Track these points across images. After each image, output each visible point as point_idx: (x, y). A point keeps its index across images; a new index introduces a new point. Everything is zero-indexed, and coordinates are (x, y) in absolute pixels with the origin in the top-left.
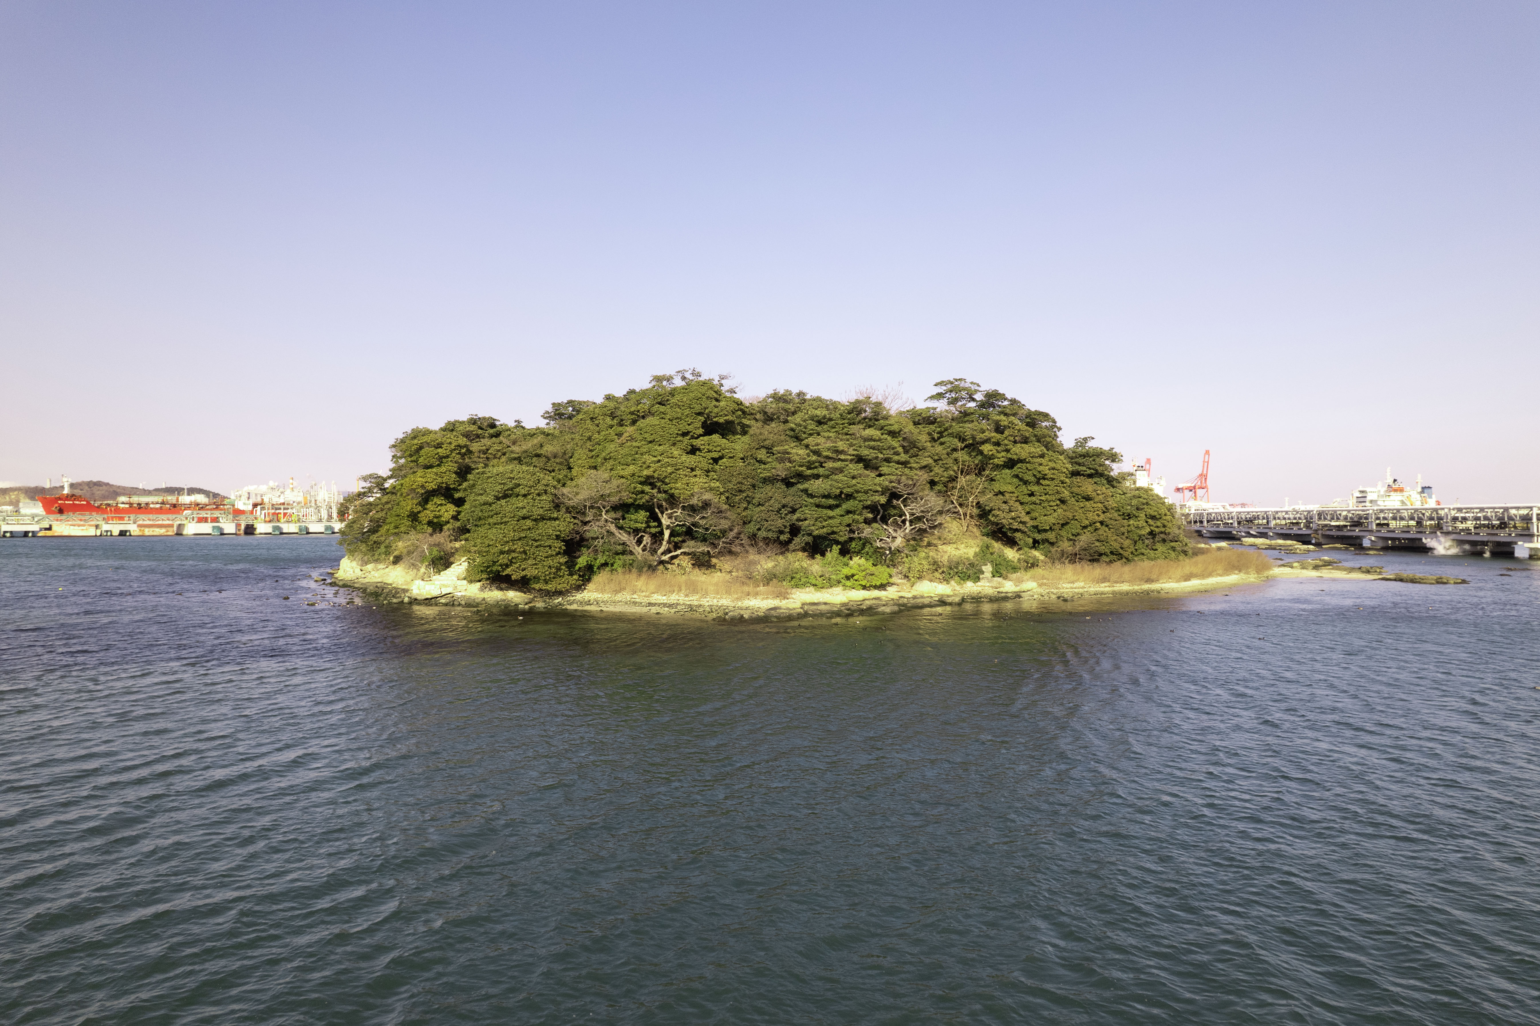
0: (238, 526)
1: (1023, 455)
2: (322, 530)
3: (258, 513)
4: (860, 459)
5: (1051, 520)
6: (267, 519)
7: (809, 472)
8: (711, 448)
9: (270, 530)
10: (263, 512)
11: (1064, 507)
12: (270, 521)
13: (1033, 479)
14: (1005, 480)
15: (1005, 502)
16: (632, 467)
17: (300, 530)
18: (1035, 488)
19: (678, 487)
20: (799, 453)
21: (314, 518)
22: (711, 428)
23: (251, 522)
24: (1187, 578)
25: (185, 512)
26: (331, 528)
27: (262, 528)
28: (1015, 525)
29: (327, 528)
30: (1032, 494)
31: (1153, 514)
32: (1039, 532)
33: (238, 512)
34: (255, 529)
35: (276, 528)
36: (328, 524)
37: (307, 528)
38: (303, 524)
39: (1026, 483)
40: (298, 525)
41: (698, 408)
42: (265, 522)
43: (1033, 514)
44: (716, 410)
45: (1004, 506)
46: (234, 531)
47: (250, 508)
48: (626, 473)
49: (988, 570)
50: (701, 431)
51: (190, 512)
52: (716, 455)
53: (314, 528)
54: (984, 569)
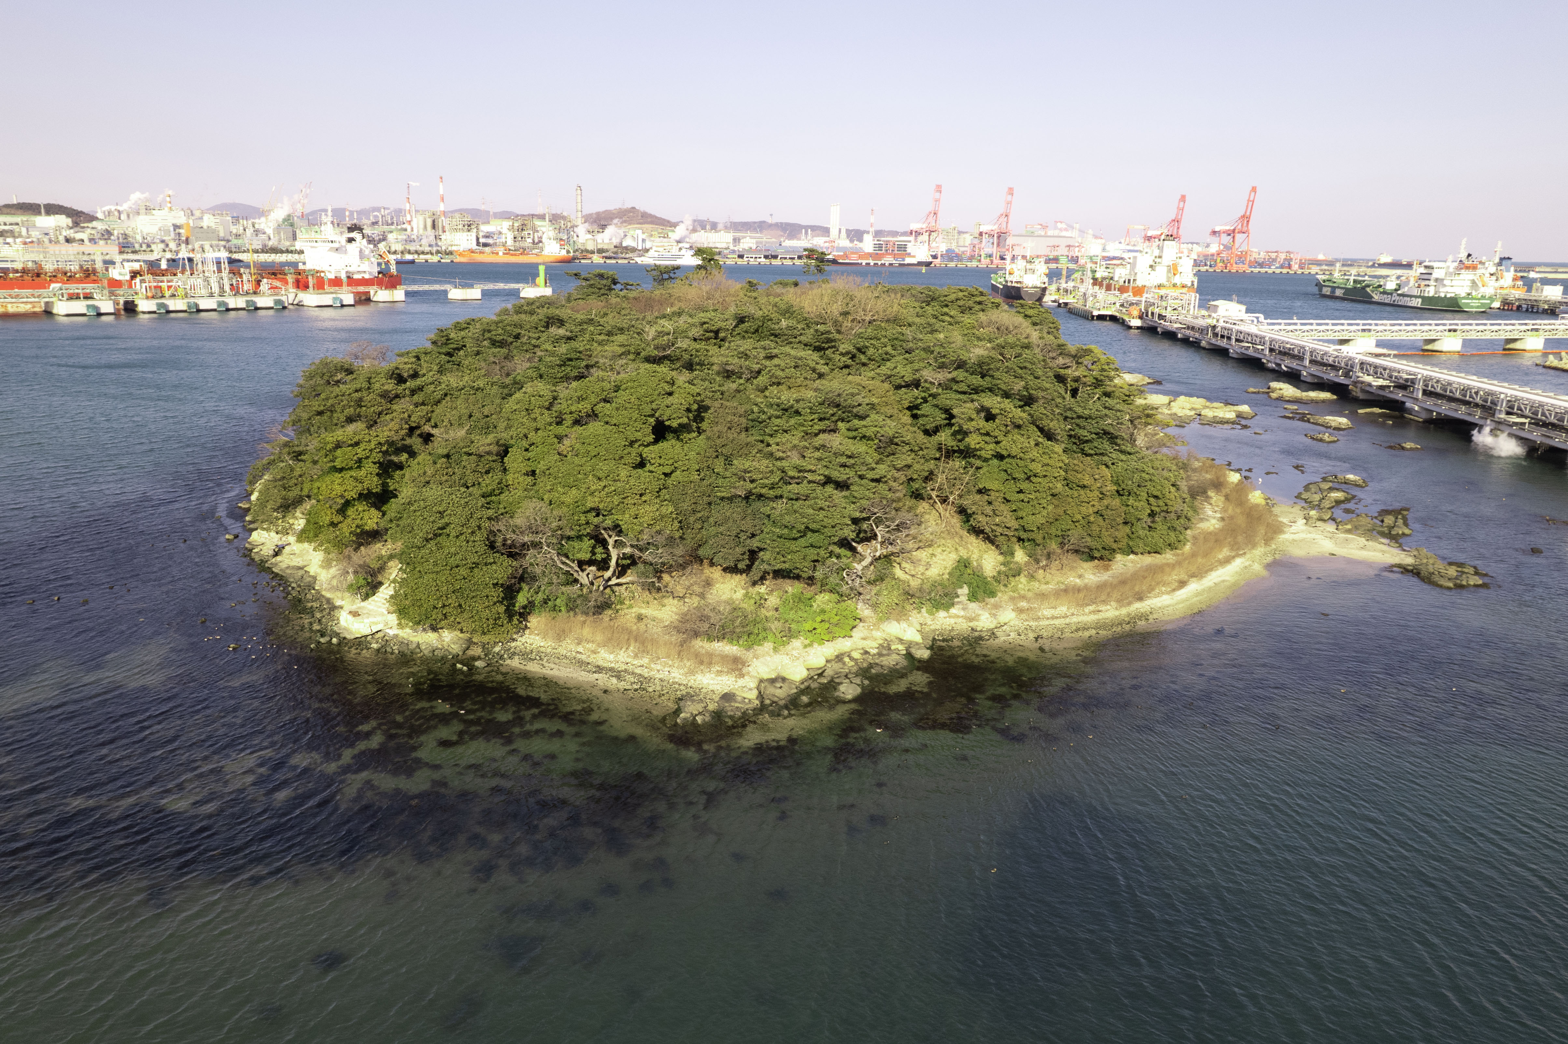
0: (116, 303)
1: (1015, 447)
2: (214, 306)
3: (138, 287)
4: (828, 480)
5: (1040, 520)
6: (149, 294)
7: (772, 493)
8: (662, 461)
9: (154, 308)
10: (144, 285)
11: (1056, 502)
12: (153, 297)
13: (1023, 476)
15: (990, 503)
16: (574, 491)
17: (189, 307)
18: (1024, 485)
20: (761, 467)
21: (204, 292)
22: (661, 431)
23: (130, 298)
24: (1182, 584)
25: (53, 285)
26: (224, 304)
27: (144, 305)
28: (999, 530)
29: (220, 304)
30: (1020, 491)
31: (1155, 493)
32: (1025, 531)
33: (115, 284)
34: (136, 306)
35: (160, 306)
36: (221, 299)
37: (197, 305)
38: (192, 300)
39: (1015, 480)
40: (186, 301)
41: (647, 410)
42: (147, 298)
43: (1020, 513)
44: (668, 412)
45: (988, 510)
46: (112, 311)
47: (128, 277)
48: (568, 500)
49: (964, 591)
50: (651, 438)
51: (58, 285)
52: (667, 470)
53: (204, 304)
54: (960, 591)
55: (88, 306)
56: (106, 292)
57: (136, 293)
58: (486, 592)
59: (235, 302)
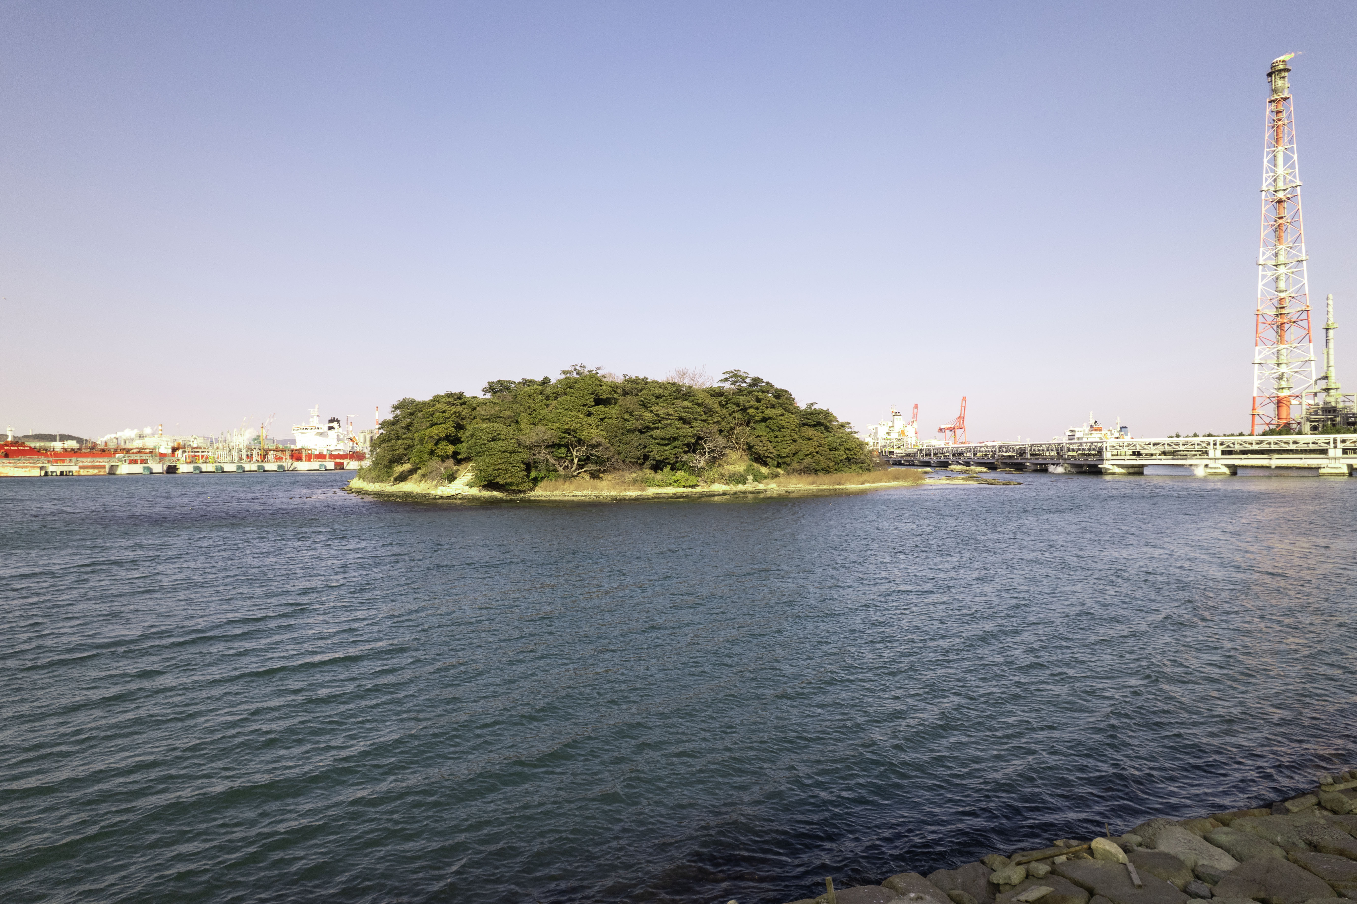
0: (163, 466)
1: (771, 415)
2: (235, 469)
4: (680, 419)
5: (787, 451)
6: (188, 460)
7: (653, 426)
8: (599, 413)
9: (191, 470)
10: (183, 455)
11: (795, 444)
12: (190, 463)
13: (777, 428)
14: (762, 429)
15: (761, 442)
16: (557, 424)
17: (217, 469)
18: (778, 433)
19: (584, 435)
20: (647, 415)
21: (228, 459)
22: (598, 402)
24: (866, 483)
26: (242, 468)
27: (184, 468)
28: (767, 454)
29: (239, 468)
30: (776, 437)
31: (851, 447)
32: (781, 458)
34: (177, 469)
35: (196, 468)
36: (240, 464)
37: (222, 468)
38: (219, 465)
39: (773, 430)
40: (214, 465)
41: (591, 390)
42: (186, 463)
43: (777, 448)
44: (601, 392)
45: (761, 444)
46: (160, 471)
47: (170, 451)
48: (554, 427)
49: (750, 478)
50: (593, 403)
51: (122, 455)
52: (602, 417)
53: (228, 467)
54: (748, 477)
55: (144, 468)
56: (157, 459)
57: (179, 460)
58: (518, 465)
59: (248, 467)
